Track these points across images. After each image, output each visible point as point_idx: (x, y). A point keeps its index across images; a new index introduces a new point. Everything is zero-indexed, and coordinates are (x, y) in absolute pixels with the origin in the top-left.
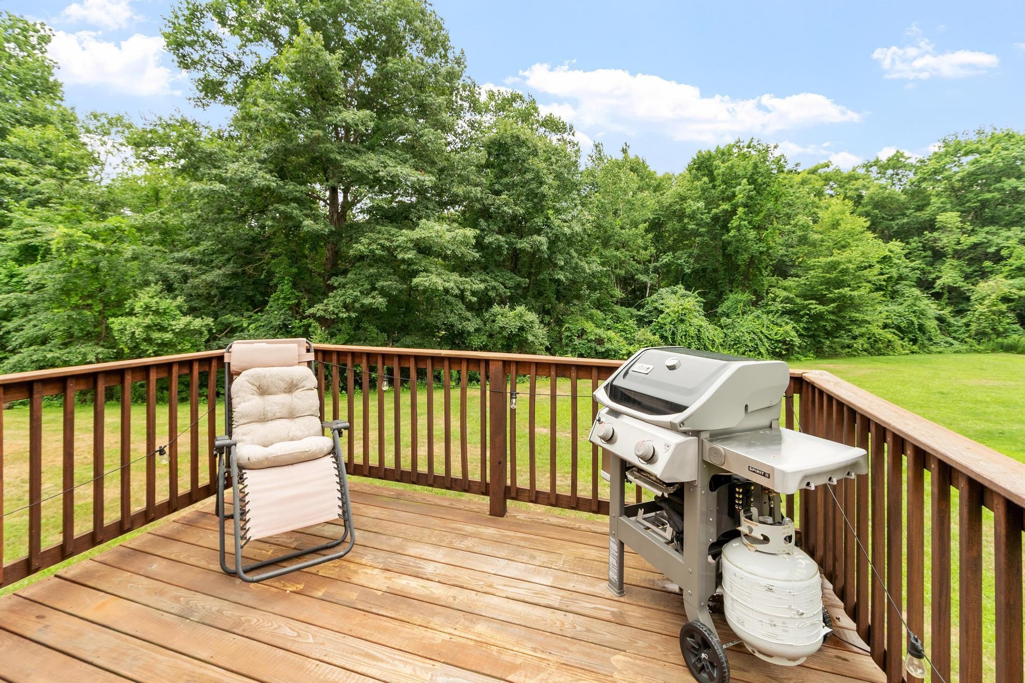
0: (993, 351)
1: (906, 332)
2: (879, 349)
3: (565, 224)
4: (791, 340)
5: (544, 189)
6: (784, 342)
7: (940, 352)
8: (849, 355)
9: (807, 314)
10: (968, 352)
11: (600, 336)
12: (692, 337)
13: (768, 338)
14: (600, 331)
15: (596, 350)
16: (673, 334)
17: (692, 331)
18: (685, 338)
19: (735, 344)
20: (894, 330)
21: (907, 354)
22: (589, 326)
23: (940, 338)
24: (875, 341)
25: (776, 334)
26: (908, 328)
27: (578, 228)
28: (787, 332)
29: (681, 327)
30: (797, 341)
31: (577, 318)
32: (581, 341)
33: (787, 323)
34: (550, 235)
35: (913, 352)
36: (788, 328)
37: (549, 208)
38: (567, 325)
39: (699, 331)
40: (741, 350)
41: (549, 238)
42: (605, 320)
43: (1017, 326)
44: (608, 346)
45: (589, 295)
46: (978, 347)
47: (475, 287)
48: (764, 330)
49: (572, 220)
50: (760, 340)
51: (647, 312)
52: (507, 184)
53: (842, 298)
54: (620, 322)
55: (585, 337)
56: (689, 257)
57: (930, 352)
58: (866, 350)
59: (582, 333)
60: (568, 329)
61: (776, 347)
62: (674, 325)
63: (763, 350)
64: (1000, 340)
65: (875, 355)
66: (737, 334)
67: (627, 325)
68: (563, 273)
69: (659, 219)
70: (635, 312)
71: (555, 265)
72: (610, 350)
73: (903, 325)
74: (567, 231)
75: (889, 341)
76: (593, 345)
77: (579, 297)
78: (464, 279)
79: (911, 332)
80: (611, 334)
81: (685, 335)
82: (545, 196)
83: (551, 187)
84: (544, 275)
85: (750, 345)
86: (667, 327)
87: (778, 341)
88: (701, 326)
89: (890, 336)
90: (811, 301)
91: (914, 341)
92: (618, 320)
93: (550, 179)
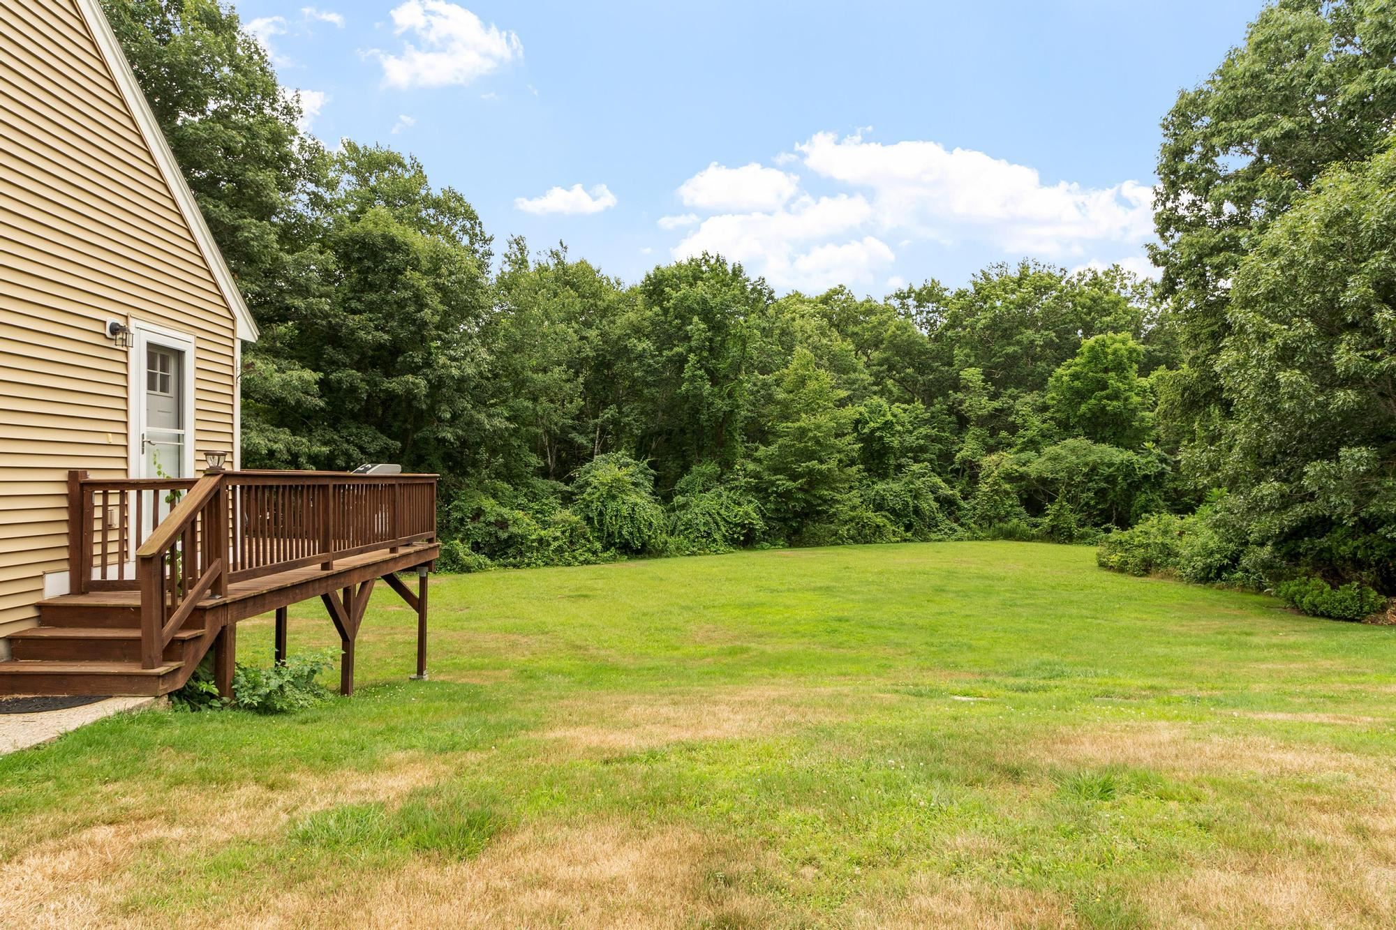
0: (994, 538)
1: (902, 516)
2: (866, 536)
3: (454, 364)
4: (752, 524)
5: (426, 314)
6: (743, 526)
7: (940, 540)
8: (835, 544)
9: (776, 492)
10: (969, 539)
11: (502, 516)
12: (625, 517)
13: (726, 521)
14: (505, 511)
15: (496, 537)
16: (601, 514)
17: (625, 511)
18: (616, 520)
19: (686, 529)
20: (887, 514)
21: (898, 542)
22: (488, 504)
23: (946, 523)
24: (863, 526)
25: (735, 517)
26: (904, 510)
27: (470, 370)
28: (747, 513)
29: (612, 505)
30: (759, 524)
31: (473, 494)
32: (476, 525)
33: (750, 502)
34: (431, 377)
35: (905, 540)
36: (749, 509)
37: (432, 340)
38: (456, 502)
39: (633, 510)
40: (692, 536)
41: (429, 381)
42: (516, 497)
43: (1022, 509)
44: (514, 530)
45: (488, 461)
46: (980, 533)
47: (315, 449)
48: (722, 511)
49: (464, 358)
50: (717, 523)
51: (577, 488)
52: (372, 303)
53: (810, 472)
54: (537, 500)
55: (482, 519)
56: (642, 413)
57: (926, 540)
58: (852, 538)
59: (478, 514)
60: (458, 509)
61: (734, 532)
62: (603, 502)
63: (717, 536)
64: (1001, 524)
65: (861, 543)
66: (689, 516)
67: (546, 505)
68: (451, 430)
69: (605, 357)
70: (562, 486)
71: (440, 420)
72: (516, 536)
73: (898, 507)
74: (455, 372)
75: (878, 526)
76: (492, 529)
77: (475, 464)
78: (298, 439)
79: (906, 516)
80: (519, 514)
81: (616, 516)
82: (426, 324)
83: (435, 312)
84: (425, 432)
85: (702, 529)
86: (594, 506)
87: (736, 525)
88: (636, 504)
89: (879, 520)
90: (778, 477)
91: (908, 528)
92: (534, 497)
93: (434, 301)
